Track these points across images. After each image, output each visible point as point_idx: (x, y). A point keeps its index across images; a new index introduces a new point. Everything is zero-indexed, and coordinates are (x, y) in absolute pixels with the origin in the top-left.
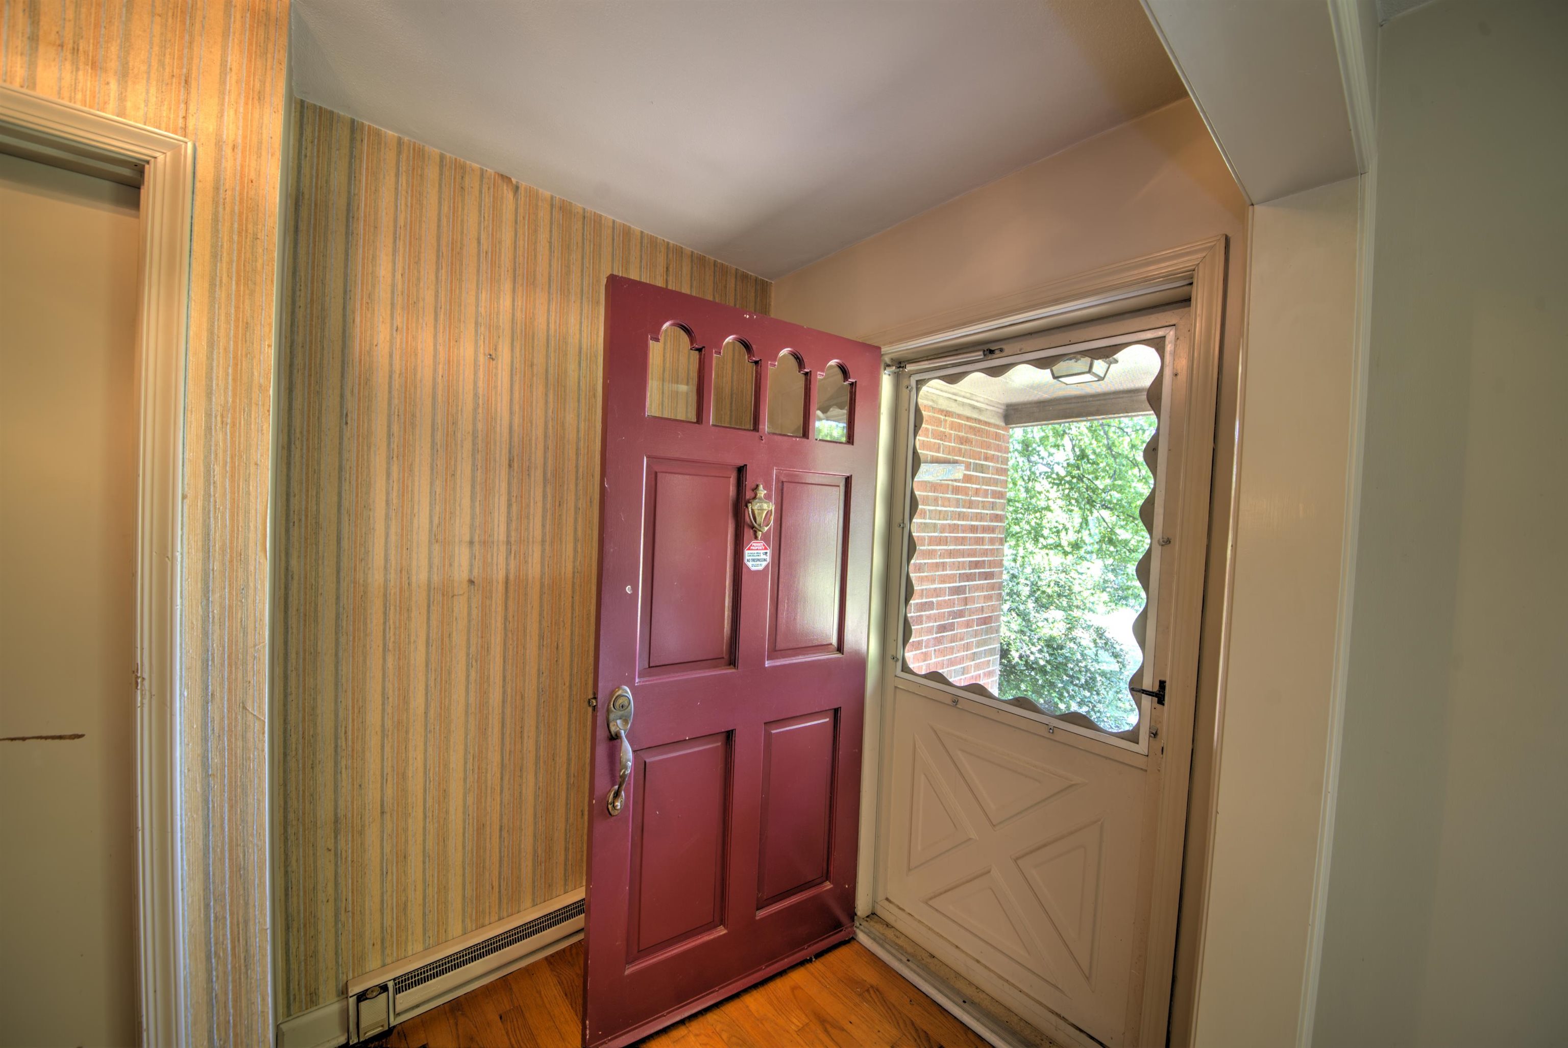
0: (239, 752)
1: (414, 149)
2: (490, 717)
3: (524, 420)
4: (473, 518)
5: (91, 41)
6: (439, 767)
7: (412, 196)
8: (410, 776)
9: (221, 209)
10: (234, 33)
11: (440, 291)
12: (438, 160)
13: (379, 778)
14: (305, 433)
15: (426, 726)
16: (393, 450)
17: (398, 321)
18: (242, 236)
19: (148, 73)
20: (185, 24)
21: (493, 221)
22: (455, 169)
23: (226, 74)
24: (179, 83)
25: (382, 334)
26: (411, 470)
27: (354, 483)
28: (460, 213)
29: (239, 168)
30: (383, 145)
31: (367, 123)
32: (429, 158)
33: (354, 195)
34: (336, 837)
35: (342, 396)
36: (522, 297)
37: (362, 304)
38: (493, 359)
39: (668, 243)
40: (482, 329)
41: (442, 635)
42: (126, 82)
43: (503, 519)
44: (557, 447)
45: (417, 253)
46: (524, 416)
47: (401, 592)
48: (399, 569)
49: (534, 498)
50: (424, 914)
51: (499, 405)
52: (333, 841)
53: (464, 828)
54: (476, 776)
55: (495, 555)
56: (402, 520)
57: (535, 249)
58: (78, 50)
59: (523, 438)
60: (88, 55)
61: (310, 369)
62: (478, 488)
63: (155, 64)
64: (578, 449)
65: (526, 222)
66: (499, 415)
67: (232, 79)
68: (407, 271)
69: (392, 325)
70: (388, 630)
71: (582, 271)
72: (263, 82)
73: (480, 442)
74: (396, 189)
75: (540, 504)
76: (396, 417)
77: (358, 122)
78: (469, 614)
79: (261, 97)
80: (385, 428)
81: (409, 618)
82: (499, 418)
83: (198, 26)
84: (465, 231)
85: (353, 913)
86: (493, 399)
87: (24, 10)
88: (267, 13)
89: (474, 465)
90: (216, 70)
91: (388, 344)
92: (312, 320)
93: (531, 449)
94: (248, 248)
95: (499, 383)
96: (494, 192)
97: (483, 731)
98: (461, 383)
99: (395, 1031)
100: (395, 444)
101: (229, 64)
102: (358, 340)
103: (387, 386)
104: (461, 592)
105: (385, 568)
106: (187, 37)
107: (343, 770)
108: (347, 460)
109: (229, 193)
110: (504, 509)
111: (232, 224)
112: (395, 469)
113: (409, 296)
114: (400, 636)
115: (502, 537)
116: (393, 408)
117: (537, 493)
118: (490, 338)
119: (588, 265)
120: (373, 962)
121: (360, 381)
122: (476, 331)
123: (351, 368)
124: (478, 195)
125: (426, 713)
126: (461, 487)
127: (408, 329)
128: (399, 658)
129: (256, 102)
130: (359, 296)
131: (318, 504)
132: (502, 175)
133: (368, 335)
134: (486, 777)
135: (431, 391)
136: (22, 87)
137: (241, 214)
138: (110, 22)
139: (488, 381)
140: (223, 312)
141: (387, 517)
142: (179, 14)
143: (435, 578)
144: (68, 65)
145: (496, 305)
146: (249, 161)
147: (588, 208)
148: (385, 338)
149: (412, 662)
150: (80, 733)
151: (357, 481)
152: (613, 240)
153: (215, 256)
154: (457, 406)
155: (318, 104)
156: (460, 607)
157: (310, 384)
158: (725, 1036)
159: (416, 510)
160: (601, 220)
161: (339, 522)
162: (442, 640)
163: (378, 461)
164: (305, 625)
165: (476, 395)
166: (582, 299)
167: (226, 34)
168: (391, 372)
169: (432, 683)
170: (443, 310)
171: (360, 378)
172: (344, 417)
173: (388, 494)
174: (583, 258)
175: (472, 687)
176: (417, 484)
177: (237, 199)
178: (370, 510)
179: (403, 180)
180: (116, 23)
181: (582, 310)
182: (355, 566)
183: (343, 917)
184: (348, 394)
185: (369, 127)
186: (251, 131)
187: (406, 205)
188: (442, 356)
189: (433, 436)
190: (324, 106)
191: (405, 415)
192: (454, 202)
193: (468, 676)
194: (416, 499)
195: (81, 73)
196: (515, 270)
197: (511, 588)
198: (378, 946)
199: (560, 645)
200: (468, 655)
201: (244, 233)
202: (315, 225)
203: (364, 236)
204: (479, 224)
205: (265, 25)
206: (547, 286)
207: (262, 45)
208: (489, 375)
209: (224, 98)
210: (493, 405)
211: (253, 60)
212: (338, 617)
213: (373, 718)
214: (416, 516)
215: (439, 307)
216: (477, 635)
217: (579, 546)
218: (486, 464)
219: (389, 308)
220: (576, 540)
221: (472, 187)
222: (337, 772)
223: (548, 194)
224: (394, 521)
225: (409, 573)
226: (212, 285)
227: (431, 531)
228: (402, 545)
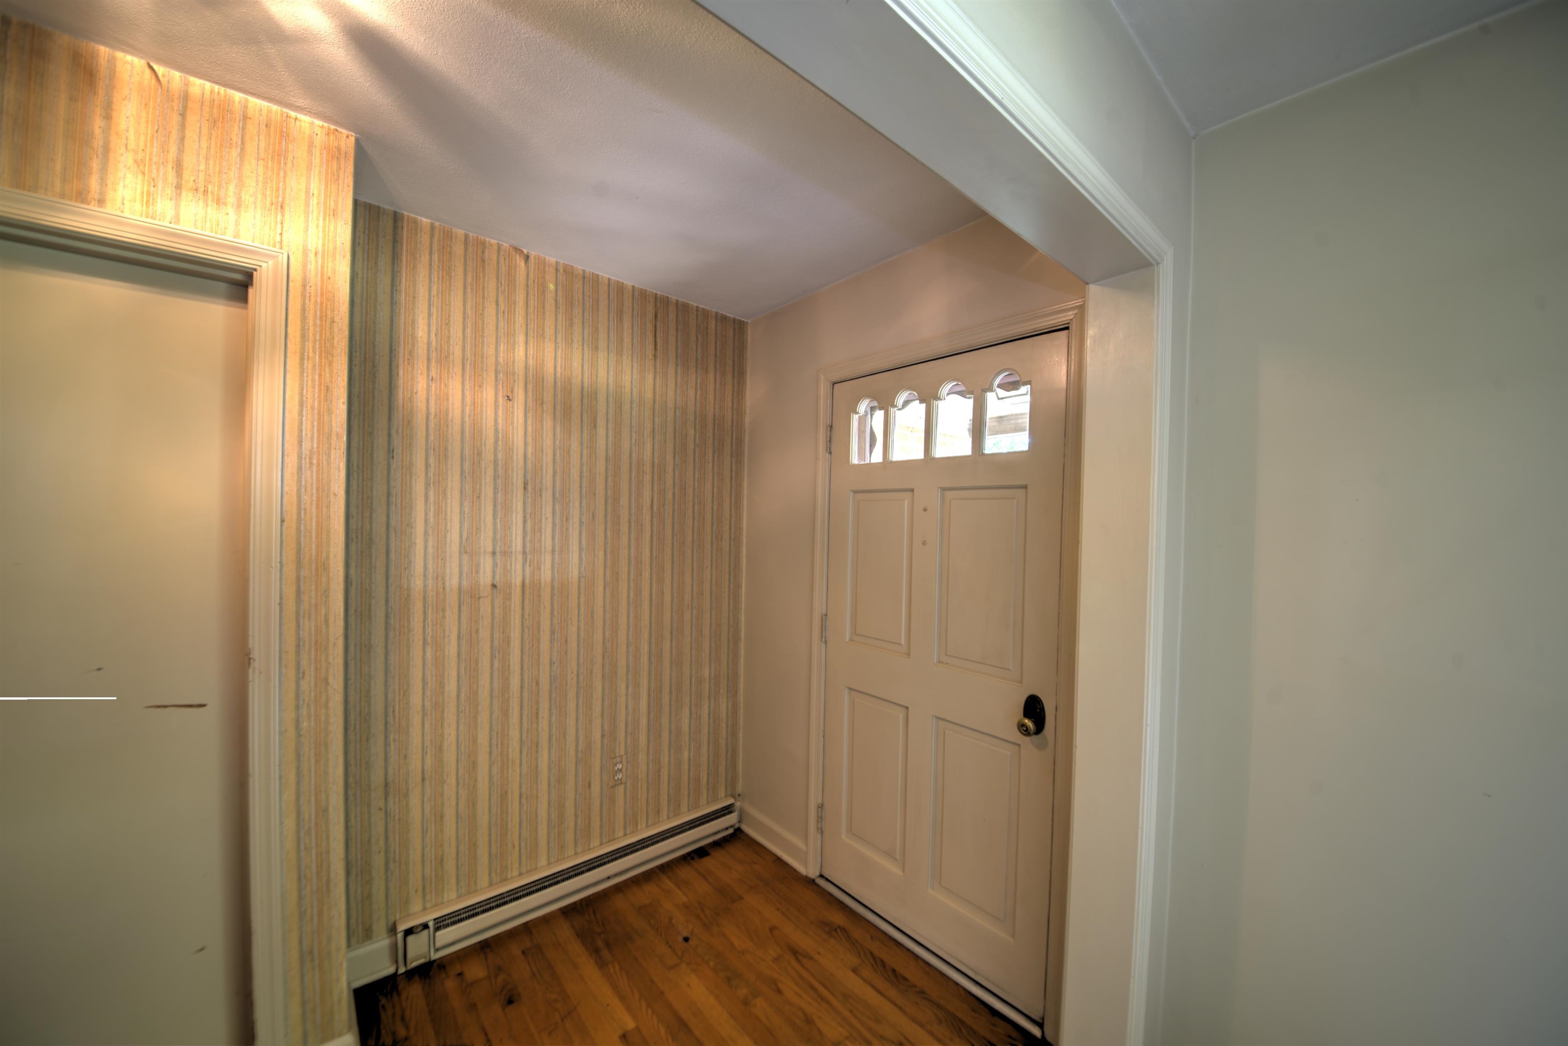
0: (323, 718)
1: (444, 232)
2: (511, 700)
3: (536, 449)
4: (495, 532)
5: (216, 184)
6: (469, 742)
7: (443, 270)
8: (445, 749)
9: (307, 302)
10: (315, 166)
11: (466, 346)
12: (463, 239)
13: (420, 750)
14: (360, 467)
15: (458, 706)
16: (430, 478)
17: (433, 372)
18: (322, 321)
19: (255, 203)
20: (280, 164)
21: (509, 285)
22: (477, 246)
23: (309, 198)
24: (277, 209)
25: (421, 384)
26: (445, 494)
27: (399, 506)
28: (481, 281)
29: (320, 269)
30: (419, 230)
31: (406, 213)
32: (456, 238)
33: (397, 272)
34: (386, 799)
35: (389, 435)
36: (534, 347)
37: (404, 360)
38: (510, 400)
39: (656, 294)
40: (501, 376)
41: (471, 631)
42: (240, 212)
43: (520, 532)
44: (564, 472)
45: (447, 316)
46: (536, 446)
47: (437, 596)
48: (435, 576)
49: (545, 514)
50: (457, 867)
51: (515, 437)
52: (383, 801)
53: (490, 795)
54: (499, 750)
55: (513, 563)
56: (438, 536)
57: (544, 307)
58: (207, 191)
59: (536, 464)
60: (214, 195)
61: (364, 415)
62: (499, 507)
63: (260, 196)
64: (581, 472)
65: (536, 285)
66: (515, 446)
67: (314, 201)
68: (439, 331)
69: (428, 375)
70: (427, 626)
71: (583, 323)
72: (336, 202)
73: (500, 469)
74: (430, 265)
75: (550, 520)
76: (432, 451)
77: (399, 213)
78: (493, 613)
79: (335, 213)
80: (424, 460)
81: (444, 617)
82: (515, 449)
83: (289, 165)
84: (486, 296)
85: (400, 864)
86: (511, 433)
87: (173, 168)
88: (339, 149)
89: (495, 488)
90: (303, 196)
91: (425, 391)
92: (365, 375)
93: (542, 474)
94: (327, 329)
95: (515, 419)
96: (509, 262)
97: (505, 712)
98: (484, 421)
99: (435, 965)
100: (432, 473)
101: (312, 190)
102: (401, 389)
103: (424, 426)
104: (486, 595)
105: (425, 576)
106: (282, 174)
107: (392, 743)
108: (394, 487)
109: (313, 288)
110: (520, 525)
111: (316, 312)
112: (431, 493)
113: (441, 352)
114: (437, 632)
115: (519, 548)
116: (430, 443)
117: (548, 510)
118: (507, 382)
119: (587, 317)
120: (416, 906)
121: (403, 422)
122: (496, 377)
123: (396, 412)
124: (496, 266)
125: (458, 696)
126: (485, 507)
127: (441, 378)
128: (436, 650)
129: (332, 217)
130: (401, 354)
131: (371, 524)
132: (515, 248)
133: (409, 385)
134: (508, 751)
135: (460, 428)
136: (171, 223)
137: (322, 303)
138: (229, 169)
139: (506, 418)
140: (310, 378)
141: (426, 533)
142: (276, 157)
143: (465, 583)
144: (201, 202)
145: (512, 355)
146: (327, 263)
147: (588, 270)
148: (423, 387)
149: (447, 653)
150: (203, 703)
151: (401, 504)
152: (609, 294)
153: (304, 337)
154: (481, 439)
155: (368, 201)
156: (485, 607)
157: (364, 427)
158: (712, 964)
159: (448, 527)
160: (598, 279)
161: (388, 538)
162: (471, 634)
163: (419, 486)
164: (361, 622)
165: (496, 430)
166: (583, 346)
167: (309, 168)
168: (428, 414)
169: (462, 671)
170: (468, 362)
171: (403, 420)
172: (390, 452)
173: (426, 514)
174: (583, 312)
175: (496, 674)
176: (449, 505)
177: (319, 292)
178: (412, 527)
179: (435, 257)
180: (233, 170)
181: (583, 355)
182: (401, 574)
183: (392, 866)
184: (393, 433)
185: (408, 216)
186: (328, 240)
187: (438, 278)
188: (468, 399)
189: (462, 465)
190: (372, 202)
191: (439, 449)
192: (477, 273)
193: (492, 665)
194: (449, 517)
195: (209, 208)
196: (527, 325)
197: (527, 591)
198: (420, 893)
199: (569, 639)
200: (492, 647)
201: (324, 318)
202: (367, 298)
203: (406, 305)
204: (497, 289)
205: (337, 158)
206: (554, 337)
207: (335, 173)
208: (507, 414)
209: (308, 217)
210: (511, 439)
211: (329, 186)
212: (387, 616)
213: (416, 699)
214: (449, 532)
215: (466, 359)
216: (500, 631)
217: (584, 555)
218: (506, 487)
219: (426, 362)
220: (581, 549)
221: (491, 259)
222: (386, 744)
223: (553, 260)
224: (431, 536)
225: (443, 579)
226: (302, 359)
227: (461, 543)
228: (438, 556)
